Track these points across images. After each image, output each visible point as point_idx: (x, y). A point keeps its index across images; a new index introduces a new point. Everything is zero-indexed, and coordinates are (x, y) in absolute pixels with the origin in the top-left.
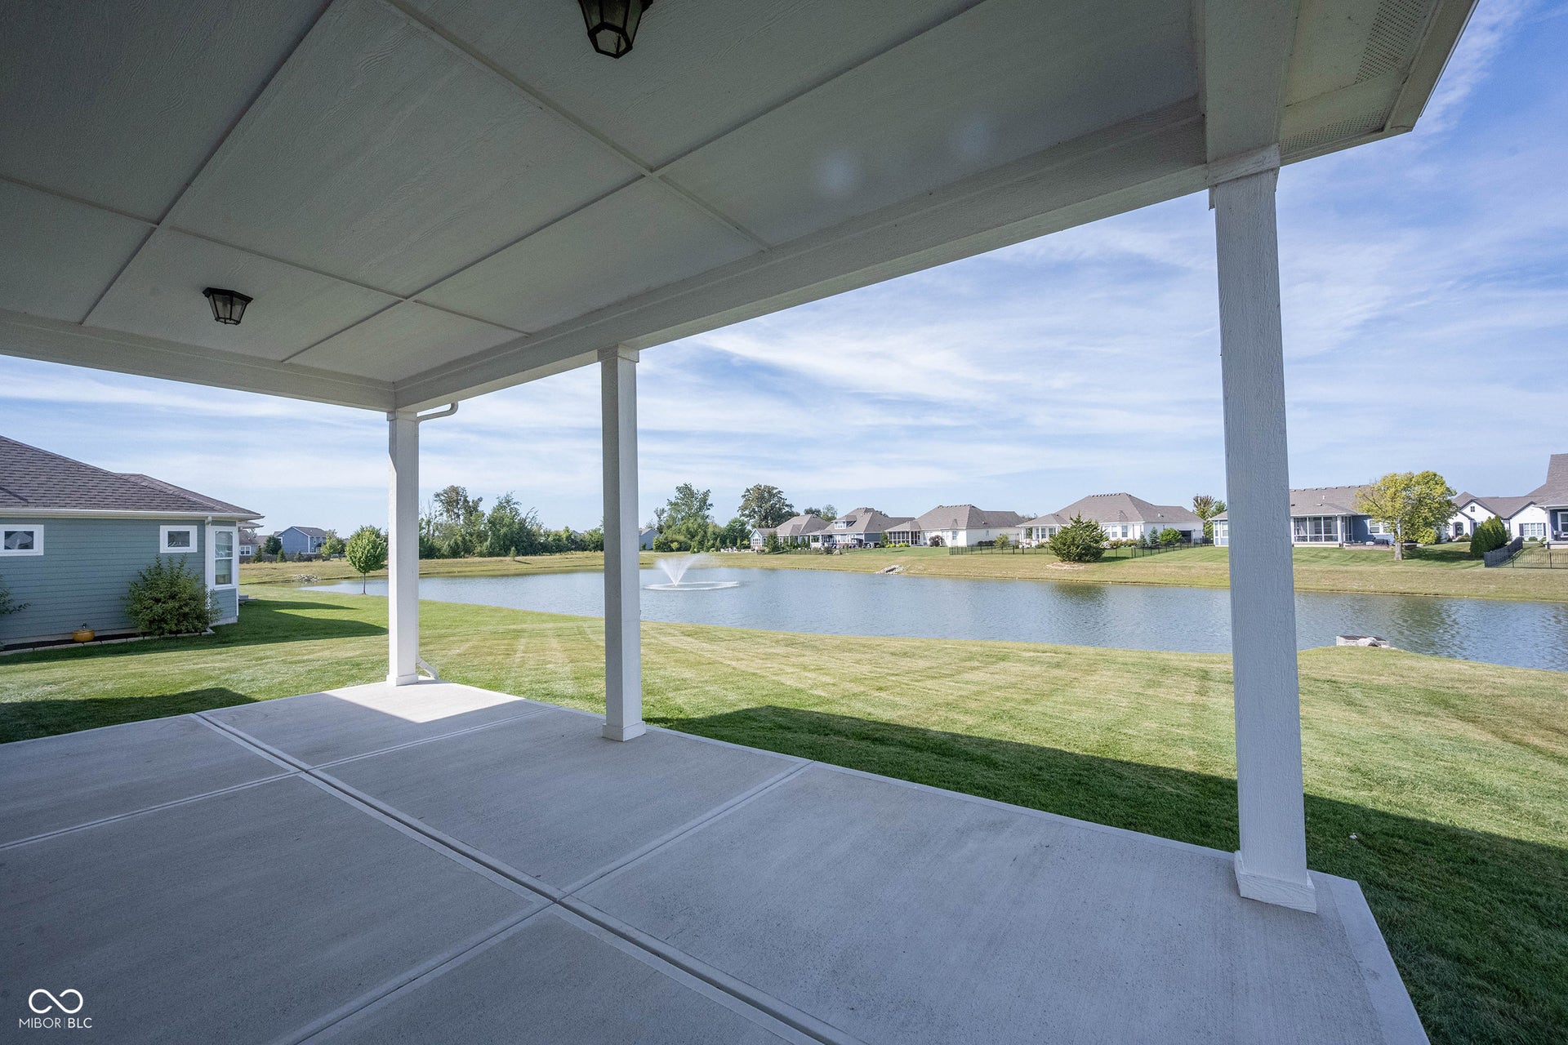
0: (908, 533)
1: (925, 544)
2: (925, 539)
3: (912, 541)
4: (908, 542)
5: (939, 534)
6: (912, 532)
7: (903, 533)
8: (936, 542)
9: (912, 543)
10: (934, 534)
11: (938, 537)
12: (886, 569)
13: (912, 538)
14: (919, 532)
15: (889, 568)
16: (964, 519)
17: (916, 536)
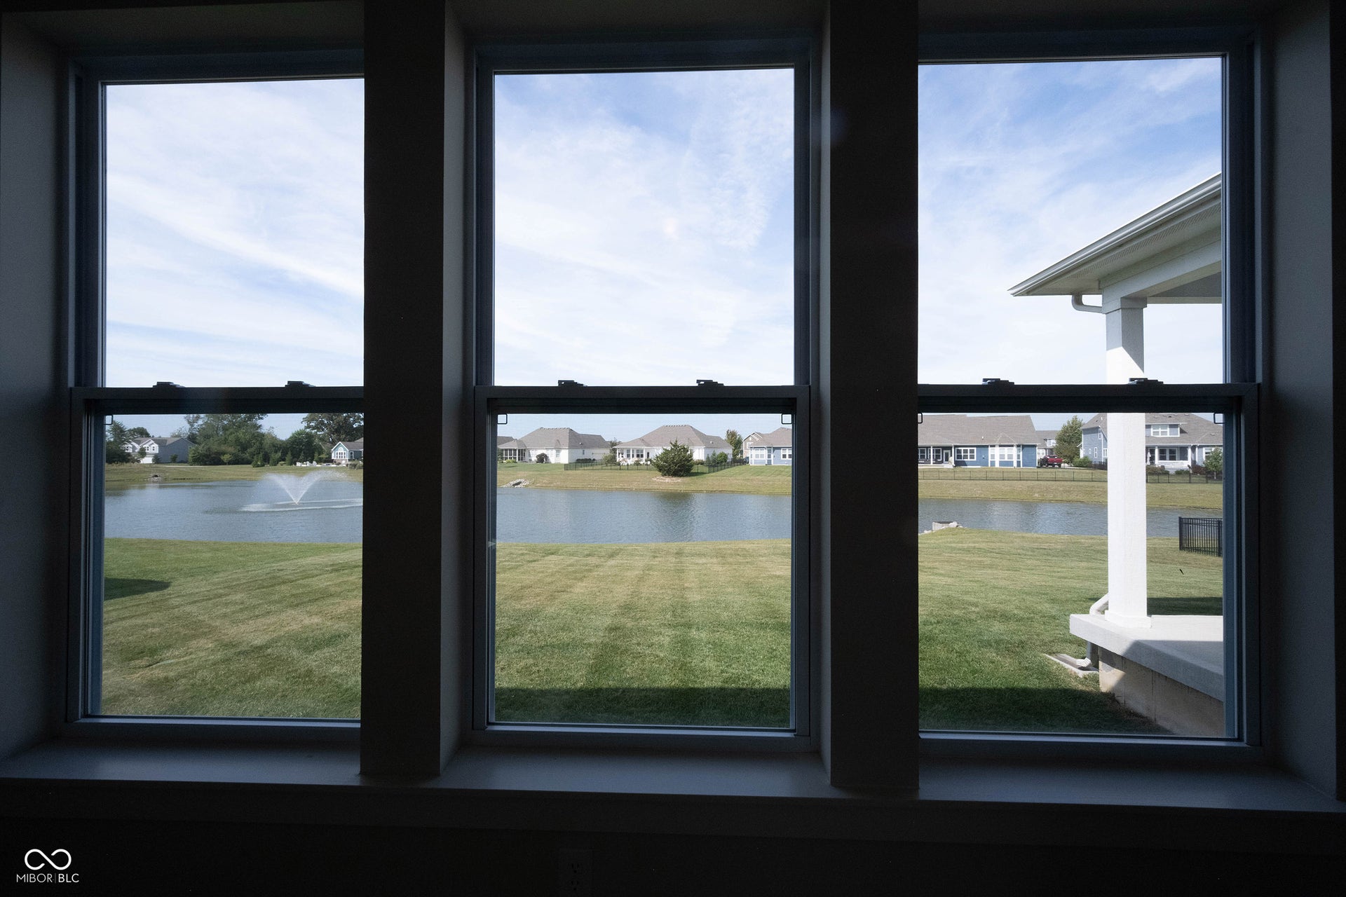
0: (515, 450)
1: (531, 460)
2: (530, 456)
3: (519, 458)
4: (515, 458)
5: (544, 452)
6: (519, 450)
7: (511, 450)
8: (542, 459)
9: (519, 460)
10: (540, 452)
11: (543, 455)
12: (512, 483)
13: (519, 455)
14: (525, 450)
15: (515, 482)
16: (565, 439)
17: (522, 453)
